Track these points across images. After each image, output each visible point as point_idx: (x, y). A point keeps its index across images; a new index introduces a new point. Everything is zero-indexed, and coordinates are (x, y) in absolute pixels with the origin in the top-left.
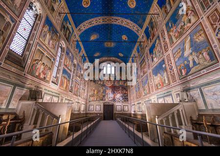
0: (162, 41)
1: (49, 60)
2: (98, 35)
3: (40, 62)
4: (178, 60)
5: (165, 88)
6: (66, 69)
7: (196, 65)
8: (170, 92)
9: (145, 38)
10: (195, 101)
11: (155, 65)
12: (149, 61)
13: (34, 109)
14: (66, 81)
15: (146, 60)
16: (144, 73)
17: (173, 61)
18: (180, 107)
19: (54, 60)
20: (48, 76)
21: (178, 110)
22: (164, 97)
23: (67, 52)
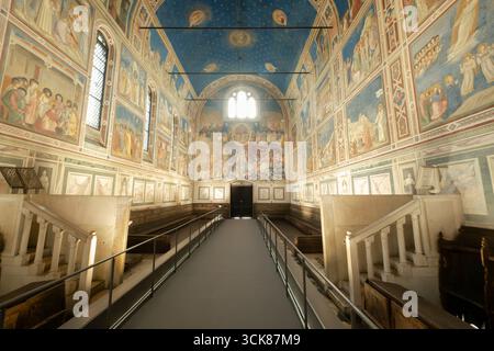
0: (381, 18)
1: (64, 81)
2: (209, 10)
3: (34, 85)
4: (425, 75)
5: (375, 153)
6: (126, 105)
7: (486, 86)
8: (387, 163)
9: (334, 17)
10: (456, 192)
11: (355, 92)
12: (341, 81)
13: (23, 216)
14: (129, 136)
15: (333, 80)
16: (325, 115)
17: (407, 77)
18: (414, 209)
19: (83, 79)
20: (71, 126)
21: (408, 217)
22: (368, 174)
23: (122, 60)
